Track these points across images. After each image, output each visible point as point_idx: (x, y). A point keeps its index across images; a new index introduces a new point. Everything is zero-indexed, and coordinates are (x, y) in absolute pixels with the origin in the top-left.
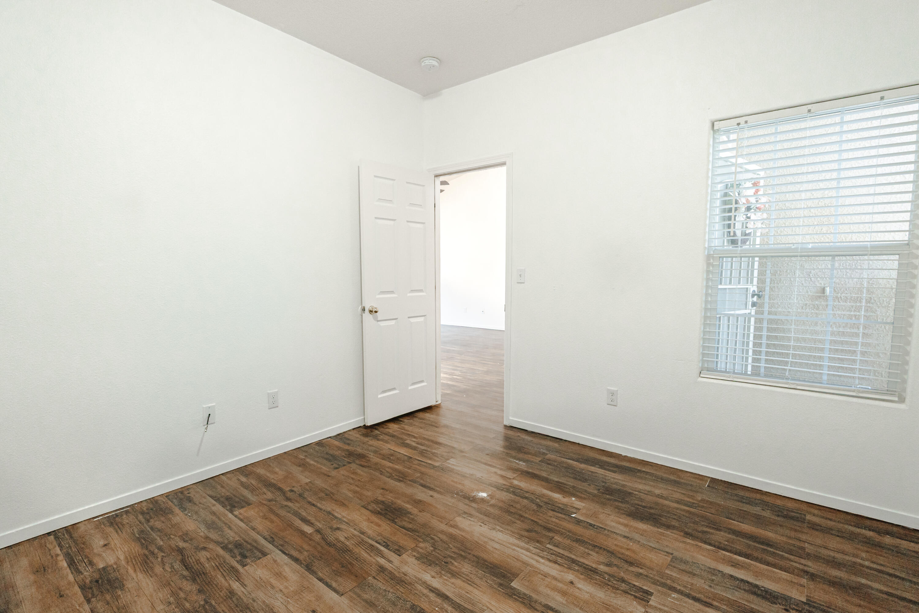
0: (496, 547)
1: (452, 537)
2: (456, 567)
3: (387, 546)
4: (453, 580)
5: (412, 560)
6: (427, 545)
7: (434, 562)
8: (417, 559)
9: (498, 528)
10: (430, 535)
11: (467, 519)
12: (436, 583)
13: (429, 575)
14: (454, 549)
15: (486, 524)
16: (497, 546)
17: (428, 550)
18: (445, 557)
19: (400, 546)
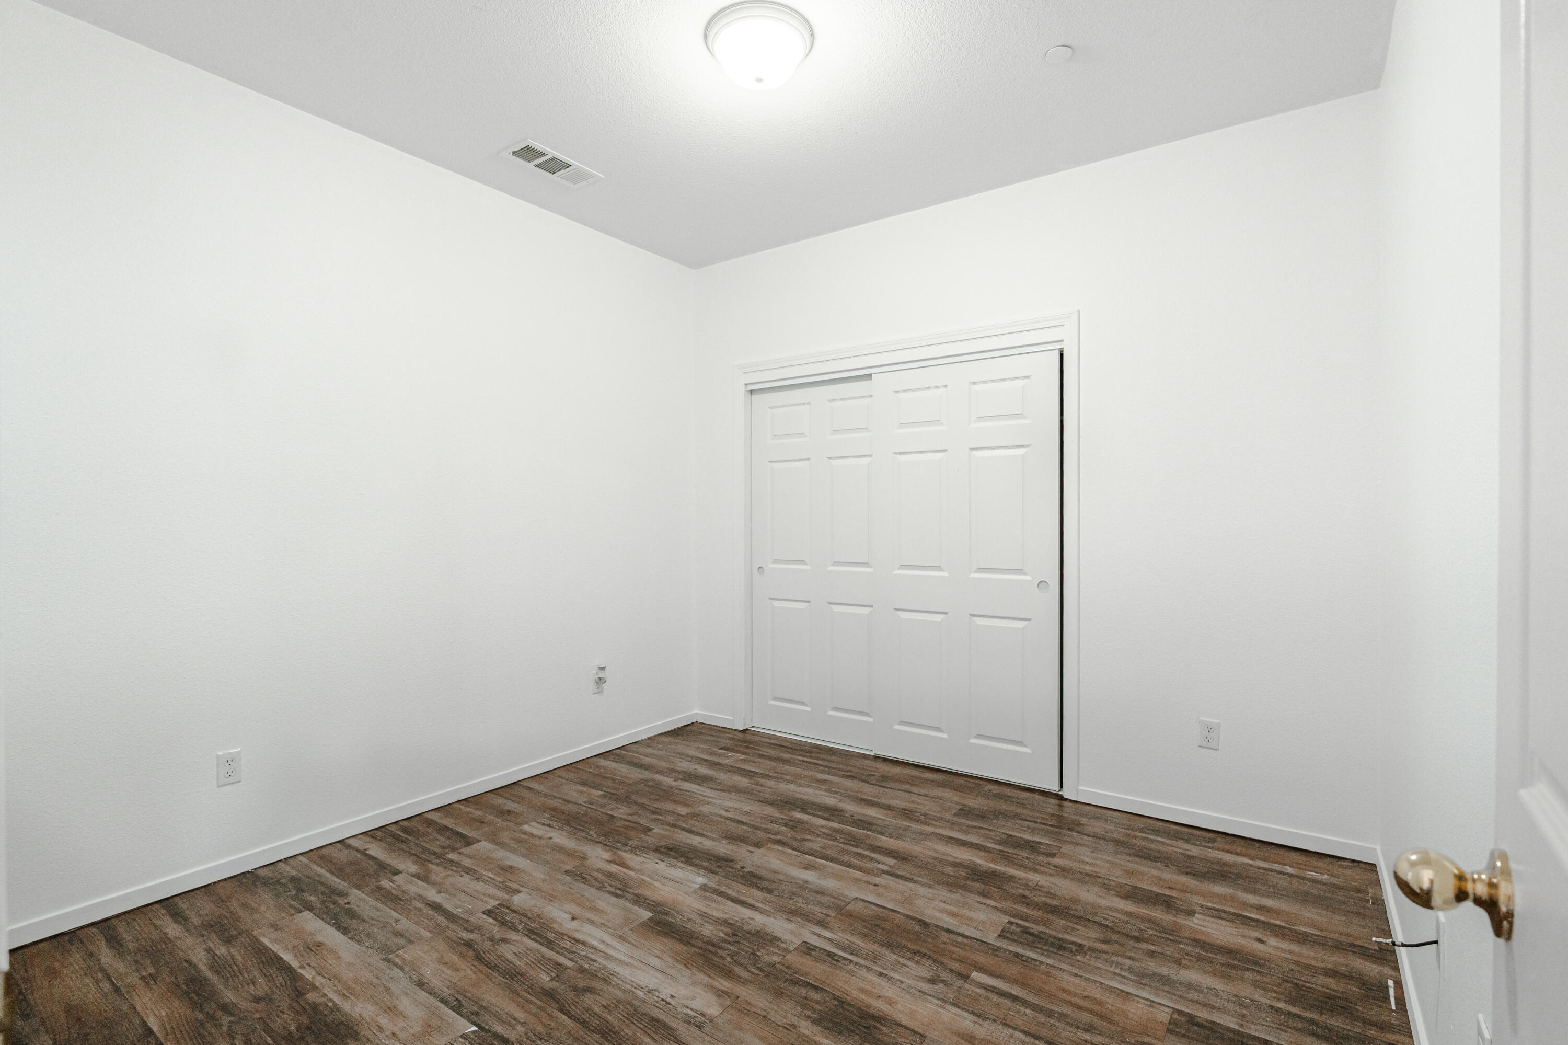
0: (656, 959)
1: (728, 974)
2: (722, 931)
3: (829, 954)
4: (726, 916)
5: (787, 937)
6: (766, 959)
7: (753, 935)
8: (779, 939)
9: (641, 994)
10: (765, 976)
11: (696, 1012)
12: (747, 913)
13: (757, 920)
14: (724, 953)
15: (663, 1000)
16: (655, 962)
17: (762, 951)
18: (738, 942)
19: (810, 955)
